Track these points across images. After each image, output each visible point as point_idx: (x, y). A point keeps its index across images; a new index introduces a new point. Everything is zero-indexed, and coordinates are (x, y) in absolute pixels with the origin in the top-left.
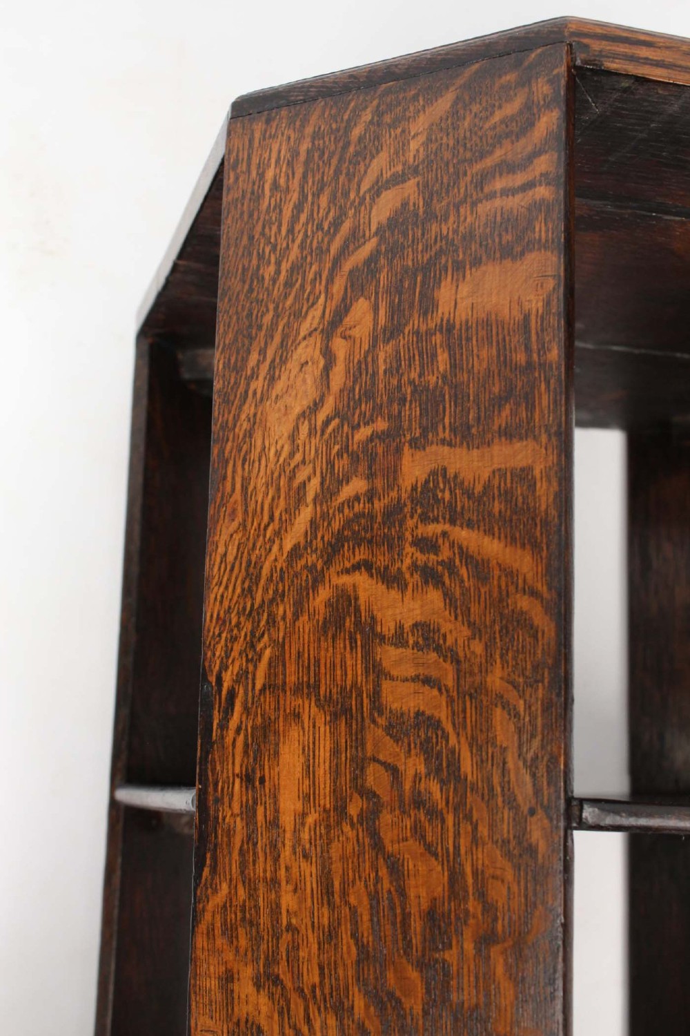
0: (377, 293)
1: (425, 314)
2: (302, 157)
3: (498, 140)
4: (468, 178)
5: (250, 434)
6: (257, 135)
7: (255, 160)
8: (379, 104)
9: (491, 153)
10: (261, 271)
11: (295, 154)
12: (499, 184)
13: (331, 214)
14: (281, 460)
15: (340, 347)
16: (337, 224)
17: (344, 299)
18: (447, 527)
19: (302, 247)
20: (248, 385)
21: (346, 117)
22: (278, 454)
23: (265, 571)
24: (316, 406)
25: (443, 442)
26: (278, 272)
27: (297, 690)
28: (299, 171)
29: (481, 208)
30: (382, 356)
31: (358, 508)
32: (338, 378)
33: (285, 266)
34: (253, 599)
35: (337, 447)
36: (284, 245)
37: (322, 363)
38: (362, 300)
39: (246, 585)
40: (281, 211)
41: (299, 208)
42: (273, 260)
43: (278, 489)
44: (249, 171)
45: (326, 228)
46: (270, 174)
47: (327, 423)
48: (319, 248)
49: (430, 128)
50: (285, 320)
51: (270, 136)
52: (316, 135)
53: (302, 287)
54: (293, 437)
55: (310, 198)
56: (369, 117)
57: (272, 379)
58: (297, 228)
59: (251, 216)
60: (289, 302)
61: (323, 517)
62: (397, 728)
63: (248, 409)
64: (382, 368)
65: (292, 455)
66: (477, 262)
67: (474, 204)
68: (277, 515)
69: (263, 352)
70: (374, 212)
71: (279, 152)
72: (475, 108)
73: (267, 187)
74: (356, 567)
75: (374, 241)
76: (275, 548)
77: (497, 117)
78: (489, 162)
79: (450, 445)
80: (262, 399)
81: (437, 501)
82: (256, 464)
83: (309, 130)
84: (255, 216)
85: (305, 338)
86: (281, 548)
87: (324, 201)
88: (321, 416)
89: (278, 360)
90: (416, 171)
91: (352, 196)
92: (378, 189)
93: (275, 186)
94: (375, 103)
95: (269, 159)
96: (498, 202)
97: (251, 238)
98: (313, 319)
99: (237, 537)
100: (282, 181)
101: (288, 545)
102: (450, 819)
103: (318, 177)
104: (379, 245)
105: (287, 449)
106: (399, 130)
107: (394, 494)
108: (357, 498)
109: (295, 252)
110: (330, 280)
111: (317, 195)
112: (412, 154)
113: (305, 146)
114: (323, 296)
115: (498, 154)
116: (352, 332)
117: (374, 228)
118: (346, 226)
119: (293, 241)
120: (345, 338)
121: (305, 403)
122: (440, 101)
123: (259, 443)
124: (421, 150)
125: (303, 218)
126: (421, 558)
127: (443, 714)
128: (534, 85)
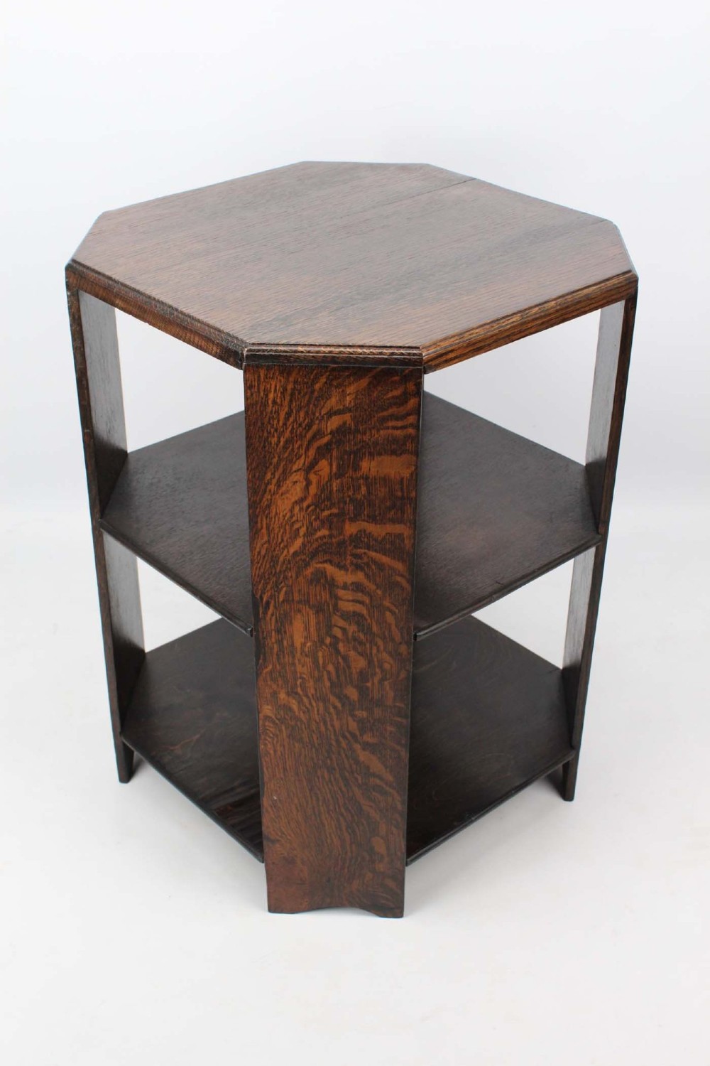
0: (331, 459)
1: (355, 471)
2: (289, 391)
3: (390, 406)
4: (376, 419)
5: (269, 506)
6: (262, 375)
7: (262, 388)
8: (329, 375)
9: (386, 410)
10: (270, 439)
11: (285, 389)
12: (390, 424)
13: (306, 422)
14: (286, 518)
15: (313, 478)
16: (310, 426)
17: (315, 459)
18: (366, 551)
19: (292, 432)
20: (266, 487)
21: (312, 377)
22: (284, 516)
23: (281, 559)
24: (302, 500)
25: (364, 520)
26: (279, 441)
27: (299, 602)
28: (288, 398)
29: (382, 432)
30: (334, 485)
31: (325, 540)
32: (313, 490)
33: (282, 440)
34: (275, 569)
35: (314, 517)
36: (282, 430)
37: (304, 483)
38: (324, 460)
39: (272, 564)
40: (278, 415)
41: (288, 415)
42: (276, 435)
43: (285, 529)
44: (259, 391)
45: (304, 426)
46: (271, 396)
47: (308, 507)
48: (301, 434)
49: (357, 391)
50: (284, 463)
51: (270, 378)
52: (295, 382)
53: (293, 449)
54: (291, 510)
55: (294, 411)
56: (325, 380)
57: (279, 486)
58: (288, 423)
59: (262, 413)
60: (286, 455)
61: (308, 542)
62: (346, 616)
63: (267, 496)
64: (335, 489)
65: (291, 517)
66: (380, 454)
67: (378, 431)
68: (285, 539)
69: (273, 474)
70: (329, 424)
71: (276, 386)
72: (379, 388)
73: (270, 402)
74: (325, 562)
75: (330, 436)
76: (285, 552)
77: (390, 395)
78: (385, 413)
79: (367, 522)
80: (274, 494)
81: (362, 541)
82: (273, 520)
83: (291, 379)
84: (265, 414)
85: (295, 471)
86: (288, 552)
87: (302, 414)
88: (305, 504)
89: (281, 479)
90: (350, 410)
91: (317, 415)
92: (331, 414)
93: (274, 402)
94: (328, 374)
95: (270, 388)
96: (390, 431)
97: (263, 424)
98: (299, 464)
99: (265, 546)
100: (278, 401)
101: (292, 551)
102: (368, 646)
103: (298, 403)
104: (332, 438)
105: (288, 515)
106: (341, 390)
107: (341, 537)
108: (324, 537)
109: (287, 434)
110: (307, 449)
111: (298, 411)
112: (348, 402)
113: (290, 387)
114: (303, 456)
115: (390, 411)
116: (320, 473)
117: (329, 431)
118: (315, 428)
119: (286, 429)
120: (316, 474)
121: (297, 498)
122: (361, 381)
123: (274, 511)
124: (352, 401)
125: (291, 419)
126: (355, 561)
127: (365, 612)
128: (408, 384)
